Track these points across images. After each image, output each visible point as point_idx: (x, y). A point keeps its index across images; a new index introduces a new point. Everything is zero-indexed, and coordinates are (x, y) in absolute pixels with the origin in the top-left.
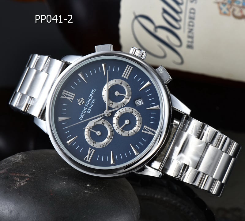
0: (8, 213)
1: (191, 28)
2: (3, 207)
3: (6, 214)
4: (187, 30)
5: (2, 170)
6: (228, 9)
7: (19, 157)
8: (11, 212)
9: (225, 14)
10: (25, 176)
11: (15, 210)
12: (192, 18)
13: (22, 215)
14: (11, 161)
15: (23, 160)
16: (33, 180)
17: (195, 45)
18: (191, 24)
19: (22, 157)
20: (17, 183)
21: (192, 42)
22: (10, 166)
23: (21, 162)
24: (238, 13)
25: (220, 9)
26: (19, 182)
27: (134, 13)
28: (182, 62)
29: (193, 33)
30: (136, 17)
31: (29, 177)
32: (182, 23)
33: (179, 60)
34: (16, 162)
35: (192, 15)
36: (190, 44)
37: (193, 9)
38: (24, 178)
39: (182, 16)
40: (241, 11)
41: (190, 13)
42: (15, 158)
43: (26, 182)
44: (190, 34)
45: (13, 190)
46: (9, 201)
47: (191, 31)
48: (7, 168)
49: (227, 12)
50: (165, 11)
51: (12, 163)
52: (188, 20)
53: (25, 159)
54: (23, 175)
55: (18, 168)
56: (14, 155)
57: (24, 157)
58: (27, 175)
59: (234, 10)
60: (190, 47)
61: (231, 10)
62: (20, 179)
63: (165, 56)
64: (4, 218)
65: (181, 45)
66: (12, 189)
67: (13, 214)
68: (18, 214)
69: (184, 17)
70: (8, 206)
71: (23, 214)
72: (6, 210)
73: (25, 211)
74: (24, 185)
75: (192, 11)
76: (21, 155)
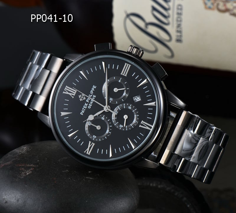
0: (15, 201)
1: (179, 23)
2: (10, 196)
3: (13, 203)
4: (175, 25)
5: (8, 161)
6: (213, 4)
7: (24, 149)
8: (18, 200)
9: (210, 8)
10: (30, 166)
11: (22, 199)
12: (179, 14)
13: (28, 203)
14: (17, 153)
15: (28, 152)
16: (37, 169)
17: (184, 38)
18: (179, 19)
19: (27, 148)
20: (23, 173)
21: (181, 36)
22: (15, 158)
23: (26, 153)
24: (221, 7)
25: (205, 4)
26: (24, 172)
27: (126, 12)
28: (173, 56)
29: (181, 29)
30: (128, 16)
31: (33, 167)
32: (170, 19)
33: (169, 54)
34: (21, 154)
35: (179, 11)
36: (179, 38)
37: (180, 5)
38: (30, 168)
39: (170, 12)
40: (225, 5)
41: (178, 9)
42: (20, 150)
43: (31, 172)
44: (179, 29)
45: (19, 180)
46: (15, 190)
47: (179, 26)
48: (13, 160)
49: (212, 6)
50: (154, 9)
51: (17, 155)
52: (176, 16)
53: (30, 151)
54: (28, 165)
55: (23, 159)
56: (19, 148)
57: (28, 149)
58: (31, 165)
59: (218, 5)
60: (179, 41)
61: (215, 4)
62: (25, 169)
63: (156, 51)
64: (12, 206)
65: (170, 40)
66: (18, 178)
67: (20, 202)
68: (25, 201)
69: (172, 13)
70: (15, 195)
71: (30, 202)
72: (13, 199)
73: (31, 198)
74: (29, 175)
75: (180, 7)
76: (25, 147)
